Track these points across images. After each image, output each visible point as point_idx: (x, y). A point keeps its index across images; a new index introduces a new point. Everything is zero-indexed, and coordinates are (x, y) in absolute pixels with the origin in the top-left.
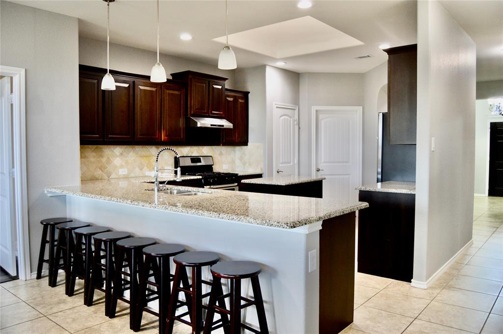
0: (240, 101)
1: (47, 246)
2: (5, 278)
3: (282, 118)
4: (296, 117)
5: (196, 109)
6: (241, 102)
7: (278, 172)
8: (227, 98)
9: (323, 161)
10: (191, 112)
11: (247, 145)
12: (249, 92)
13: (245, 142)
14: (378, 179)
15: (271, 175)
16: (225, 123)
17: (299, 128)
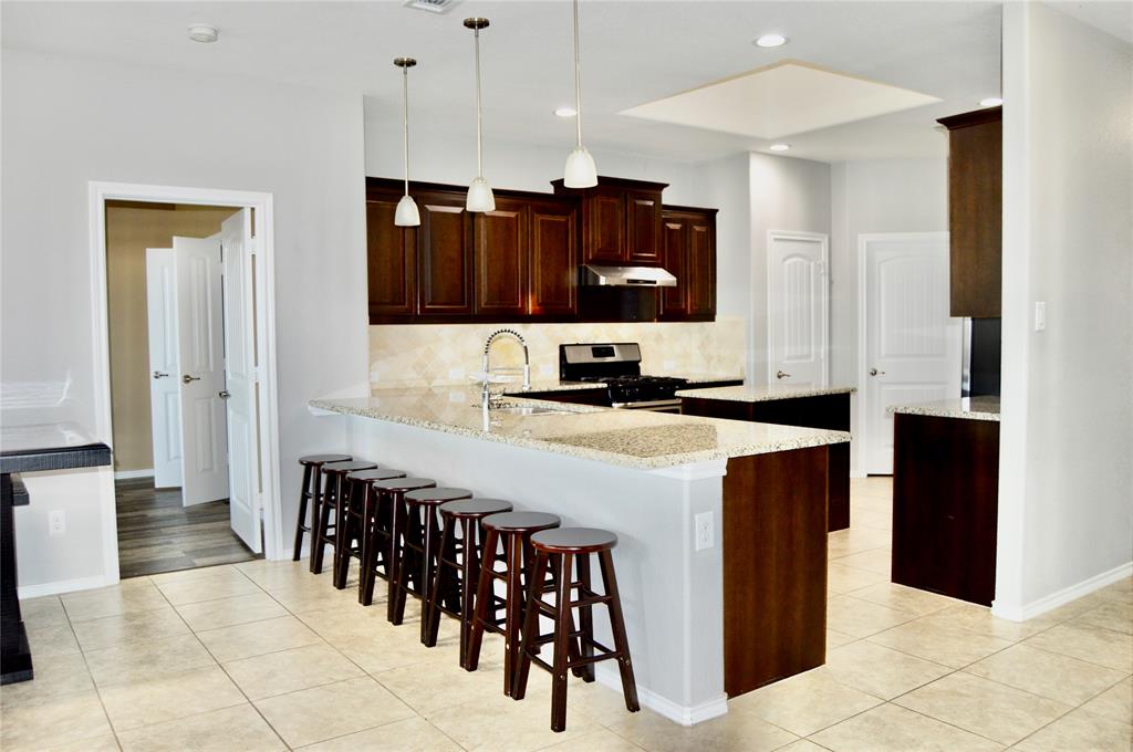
0: (697, 228)
1: (310, 503)
2: (243, 555)
3: (787, 262)
4: (824, 258)
5: (599, 250)
6: (698, 232)
7: (779, 377)
8: (668, 225)
9: (883, 353)
10: (587, 256)
11: (713, 320)
12: (717, 211)
13: (707, 314)
14: (963, 391)
15: (762, 381)
16: (662, 277)
17: (831, 282)
